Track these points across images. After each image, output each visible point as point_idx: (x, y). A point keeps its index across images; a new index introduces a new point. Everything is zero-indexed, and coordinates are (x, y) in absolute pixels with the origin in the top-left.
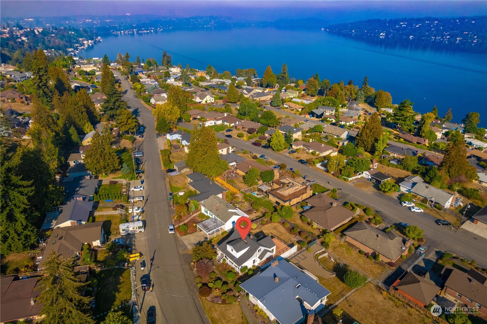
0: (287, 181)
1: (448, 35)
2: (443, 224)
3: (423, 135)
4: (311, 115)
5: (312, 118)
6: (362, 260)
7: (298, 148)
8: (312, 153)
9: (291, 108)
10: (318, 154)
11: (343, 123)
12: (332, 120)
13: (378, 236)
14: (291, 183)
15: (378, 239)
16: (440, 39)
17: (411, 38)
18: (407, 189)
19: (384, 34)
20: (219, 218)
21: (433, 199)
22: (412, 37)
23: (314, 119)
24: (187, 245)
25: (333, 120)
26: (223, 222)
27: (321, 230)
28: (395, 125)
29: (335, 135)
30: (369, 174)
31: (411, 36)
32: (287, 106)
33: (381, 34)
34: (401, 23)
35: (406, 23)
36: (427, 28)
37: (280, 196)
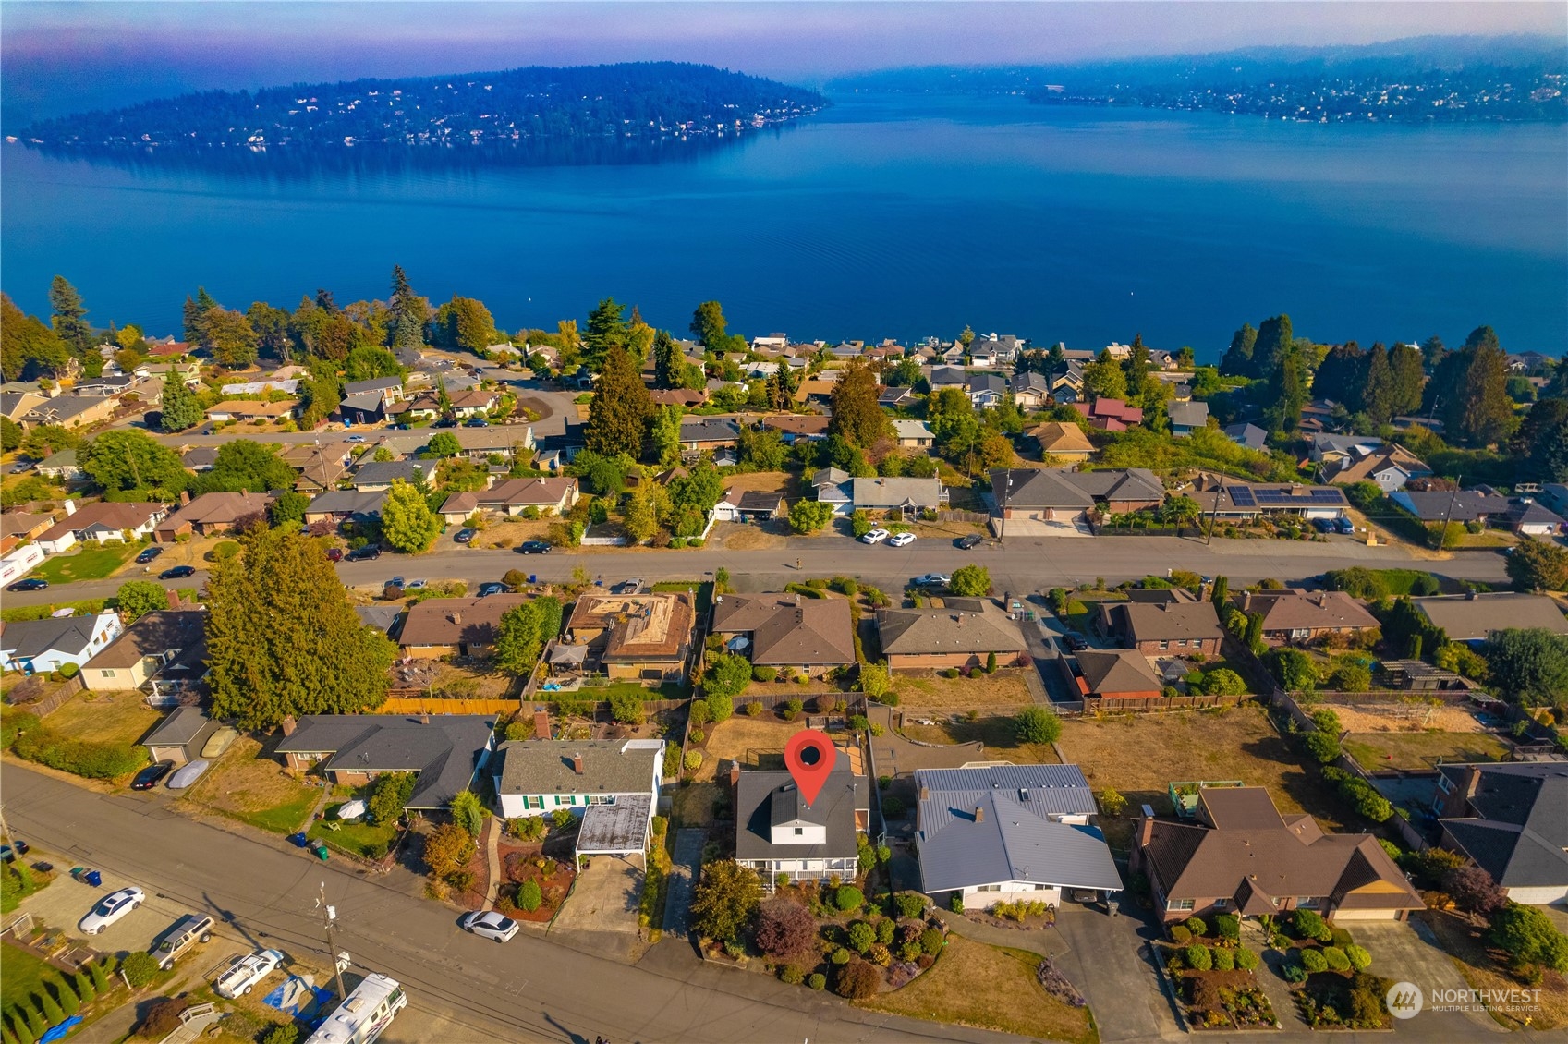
0: (615, 605)
1: (446, 125)
2: (974, 544)
3: (680, 381)
4: (347, 420)
5: (354, 427)
6: (967, 687)
7: (469, 516)
8: (527, 515)
9: (249, 416)
10: (545, 511)
11: (469, 412)
12: (430, 415)
13: (957, 619)
14: (631, 605)
15: (960, 623)
16: (429, 139)
17: (348, 144)
18: (840, 506)
19: (262, 138)
20: (616, 791)
21: (911, 503)
22: (351, 142)
23: (361, 427)
24: (609, 928)
25: (432, 411)
26: (638, 794)
27: (825, 677)
28: (584, 379)
29: (504, 449)
30: (733, 507)
31: (347, 138)
32: (225, 418)
33: (252, 139)
34: (300, 102)
35: (314, 100)
36: (382, 112)
37: (650, 650)
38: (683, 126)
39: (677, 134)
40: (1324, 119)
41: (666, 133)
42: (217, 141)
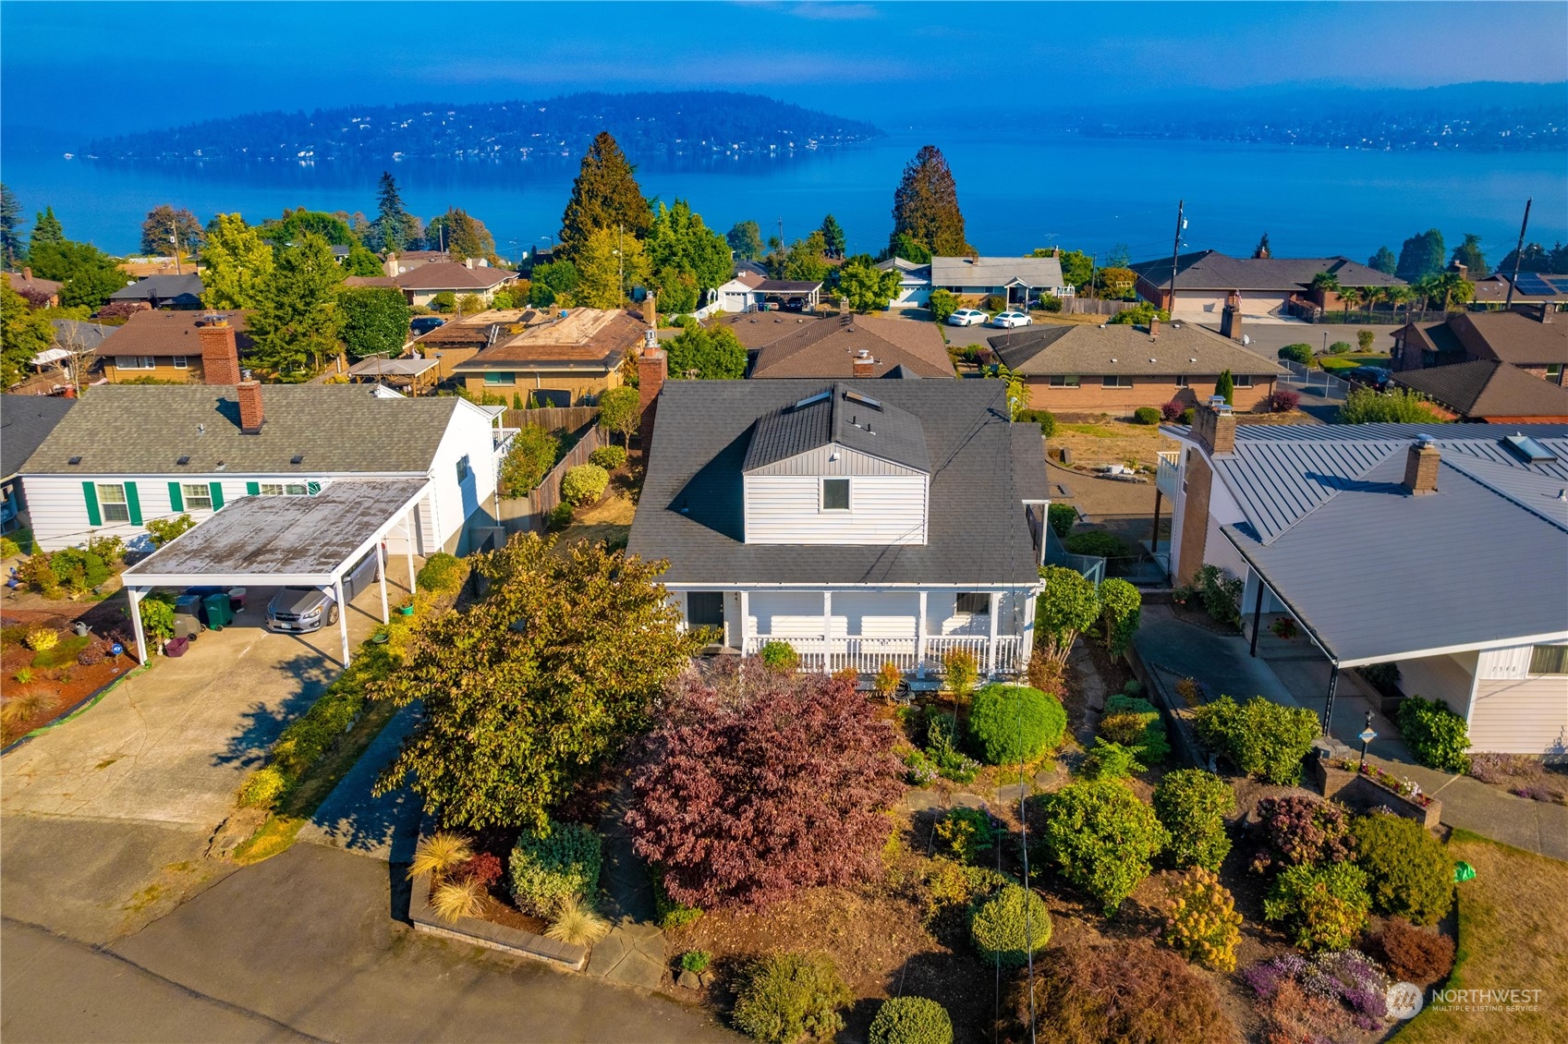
1: (496, 142)
8: (439, 306)
15: (1153, 336)
16: (477, 155)
17: (396, 159)
18: (910, 292)
19: (312, 153)
22: (399, 157)
31: (396, 154)
33: (302, 154)
34: (355, 120)
35: (368, 119)
36: (434, 130)
37: (551, 354)
38: (736, 146)
39: (729, 153)
40: (1388, 148)
41: (718, 152)
42: (267, 157)
